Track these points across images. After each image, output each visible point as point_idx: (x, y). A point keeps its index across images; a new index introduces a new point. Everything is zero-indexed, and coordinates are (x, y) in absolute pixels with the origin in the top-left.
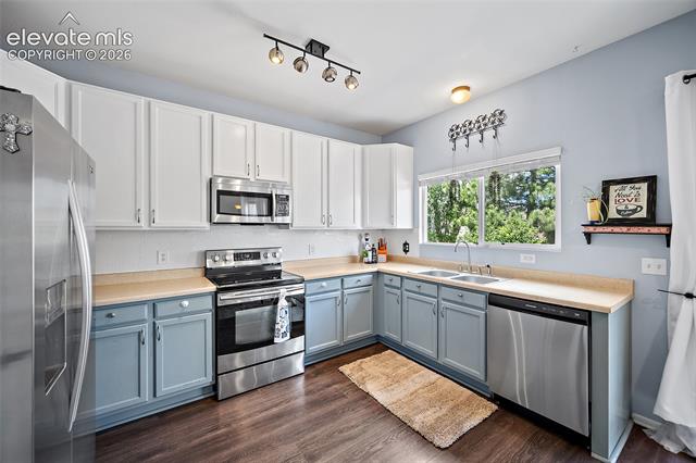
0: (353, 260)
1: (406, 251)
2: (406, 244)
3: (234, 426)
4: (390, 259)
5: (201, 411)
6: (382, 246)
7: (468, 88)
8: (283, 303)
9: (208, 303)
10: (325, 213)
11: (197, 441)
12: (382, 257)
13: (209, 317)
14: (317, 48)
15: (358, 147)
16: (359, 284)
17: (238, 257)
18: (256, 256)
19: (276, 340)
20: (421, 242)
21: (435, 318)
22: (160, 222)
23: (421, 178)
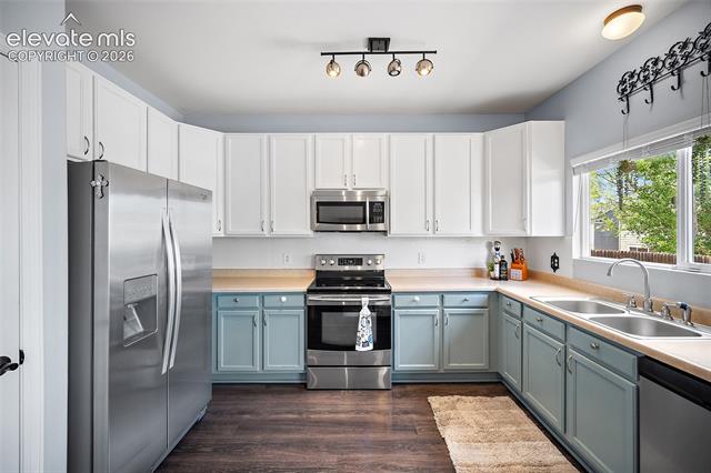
0: (478, 273)
1: (555, 268)
2: (554, 257)
3: (304, 416)
4: (530, 276)
5: (292, 392)
6: (517, 258)
7: (637, 8)
8: (365, 311)
9: (300, 301)
10: (430, 219)
11: (274, 417)
12: (516, 273)
13: (302, 313)
14: (378, 45)
15: (478, 136)
16: (466, 304)
17: (342, 261)
18: (359, 261)
19: (357, 348)
20: (576, 255)
21: (560, 371)
22: (278, 231)
23: (575, 164)
